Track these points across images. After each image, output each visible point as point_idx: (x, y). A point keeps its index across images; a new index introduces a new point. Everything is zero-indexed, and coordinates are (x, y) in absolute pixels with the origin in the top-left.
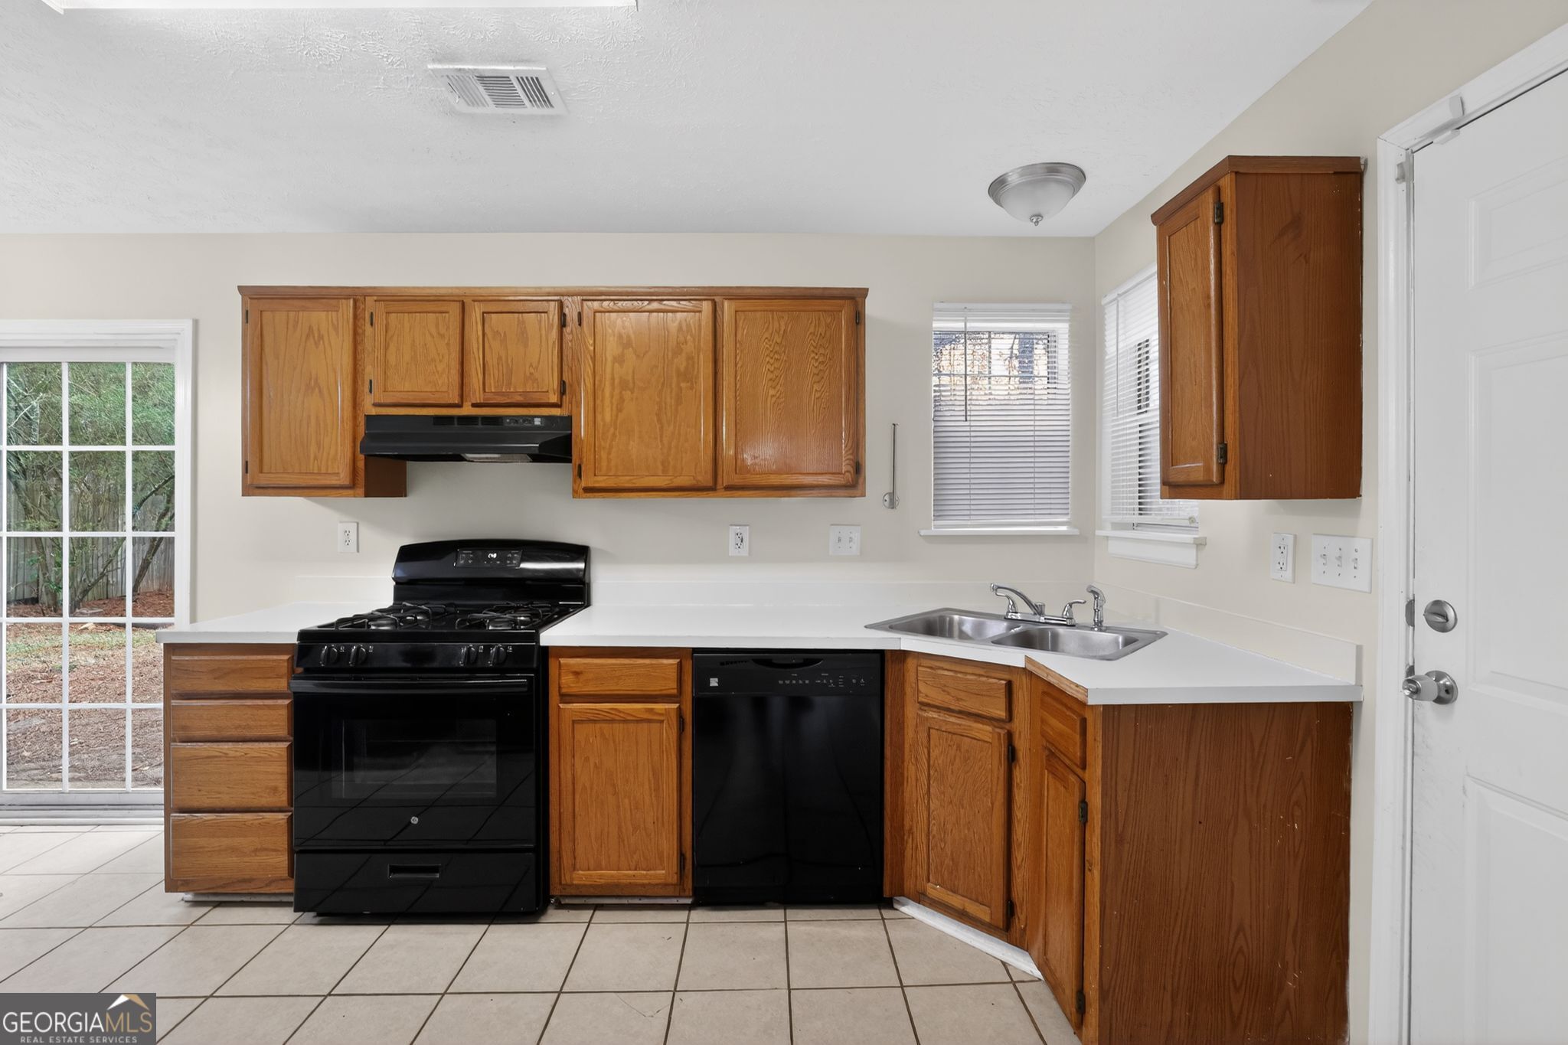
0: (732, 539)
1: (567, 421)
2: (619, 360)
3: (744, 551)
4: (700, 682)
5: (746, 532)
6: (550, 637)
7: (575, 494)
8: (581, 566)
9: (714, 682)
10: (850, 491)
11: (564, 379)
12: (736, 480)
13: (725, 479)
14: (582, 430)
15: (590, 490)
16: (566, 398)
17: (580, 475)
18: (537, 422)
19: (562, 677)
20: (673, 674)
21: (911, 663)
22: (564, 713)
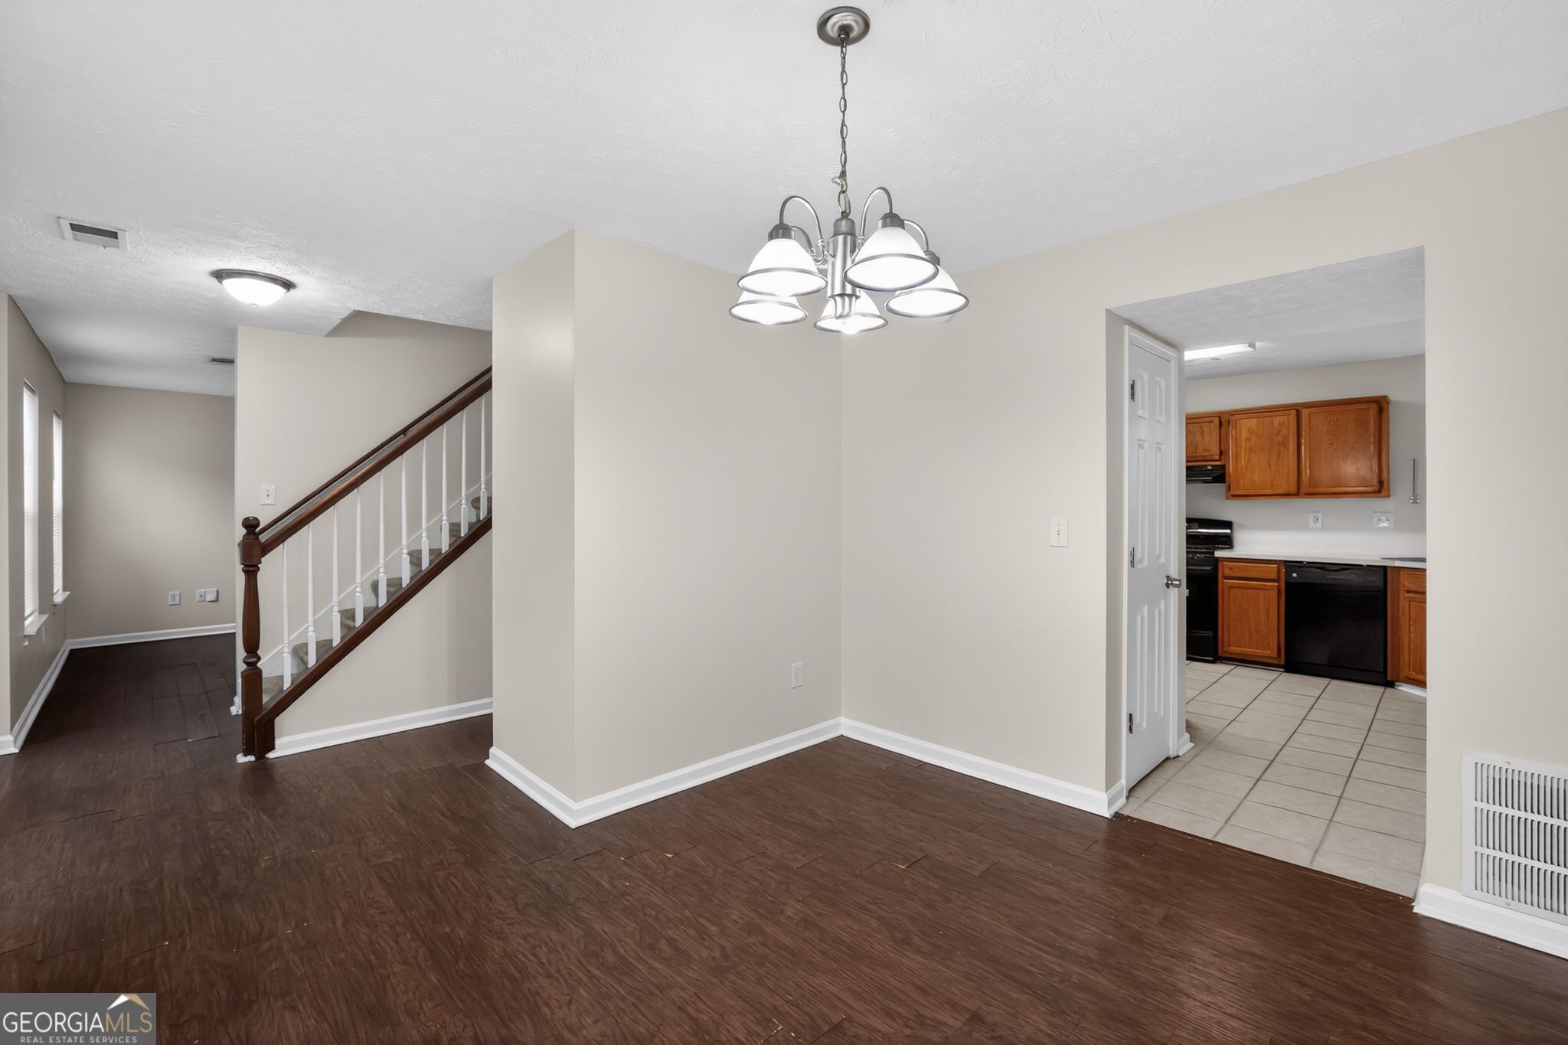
0: (1311, 520)
1: (1223, 467)
2: (1248, 439)
3: (1319, 524)
4: (1288, 574)
5: (1320, 516)
6: (1218, 554)
7: (1227, 498)
8: (1229, 531)
9: (1295, 575)
10: (1377, 495)
11: (1223, 448)
12: (1311, 490)
13: (1303, 490)
14: (1231, 469)
15: (1234, 496)
16: (1223, 457)
17: (1230, 490)
18: (1209, 468)
19: (1224, 570)
20: (1276, 571)
21: (1402, 573)
22: (1224, 584)
